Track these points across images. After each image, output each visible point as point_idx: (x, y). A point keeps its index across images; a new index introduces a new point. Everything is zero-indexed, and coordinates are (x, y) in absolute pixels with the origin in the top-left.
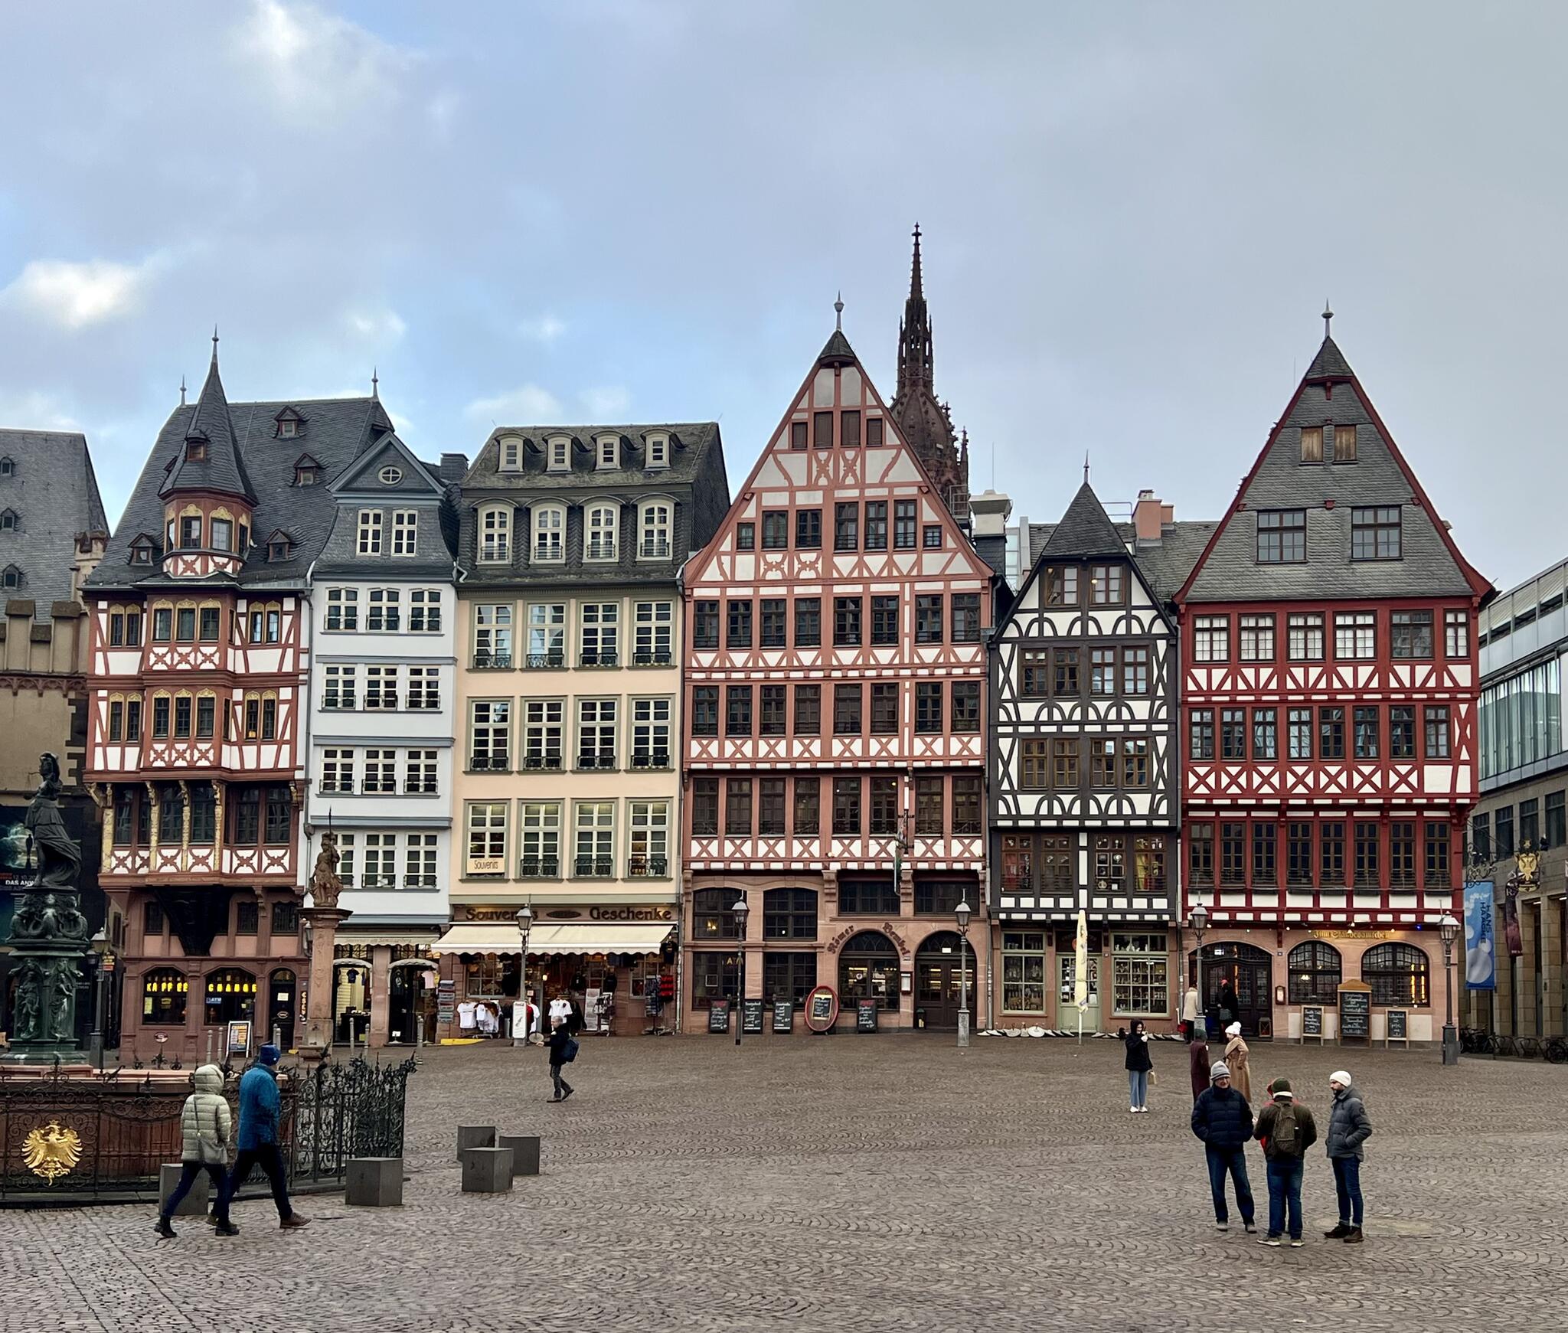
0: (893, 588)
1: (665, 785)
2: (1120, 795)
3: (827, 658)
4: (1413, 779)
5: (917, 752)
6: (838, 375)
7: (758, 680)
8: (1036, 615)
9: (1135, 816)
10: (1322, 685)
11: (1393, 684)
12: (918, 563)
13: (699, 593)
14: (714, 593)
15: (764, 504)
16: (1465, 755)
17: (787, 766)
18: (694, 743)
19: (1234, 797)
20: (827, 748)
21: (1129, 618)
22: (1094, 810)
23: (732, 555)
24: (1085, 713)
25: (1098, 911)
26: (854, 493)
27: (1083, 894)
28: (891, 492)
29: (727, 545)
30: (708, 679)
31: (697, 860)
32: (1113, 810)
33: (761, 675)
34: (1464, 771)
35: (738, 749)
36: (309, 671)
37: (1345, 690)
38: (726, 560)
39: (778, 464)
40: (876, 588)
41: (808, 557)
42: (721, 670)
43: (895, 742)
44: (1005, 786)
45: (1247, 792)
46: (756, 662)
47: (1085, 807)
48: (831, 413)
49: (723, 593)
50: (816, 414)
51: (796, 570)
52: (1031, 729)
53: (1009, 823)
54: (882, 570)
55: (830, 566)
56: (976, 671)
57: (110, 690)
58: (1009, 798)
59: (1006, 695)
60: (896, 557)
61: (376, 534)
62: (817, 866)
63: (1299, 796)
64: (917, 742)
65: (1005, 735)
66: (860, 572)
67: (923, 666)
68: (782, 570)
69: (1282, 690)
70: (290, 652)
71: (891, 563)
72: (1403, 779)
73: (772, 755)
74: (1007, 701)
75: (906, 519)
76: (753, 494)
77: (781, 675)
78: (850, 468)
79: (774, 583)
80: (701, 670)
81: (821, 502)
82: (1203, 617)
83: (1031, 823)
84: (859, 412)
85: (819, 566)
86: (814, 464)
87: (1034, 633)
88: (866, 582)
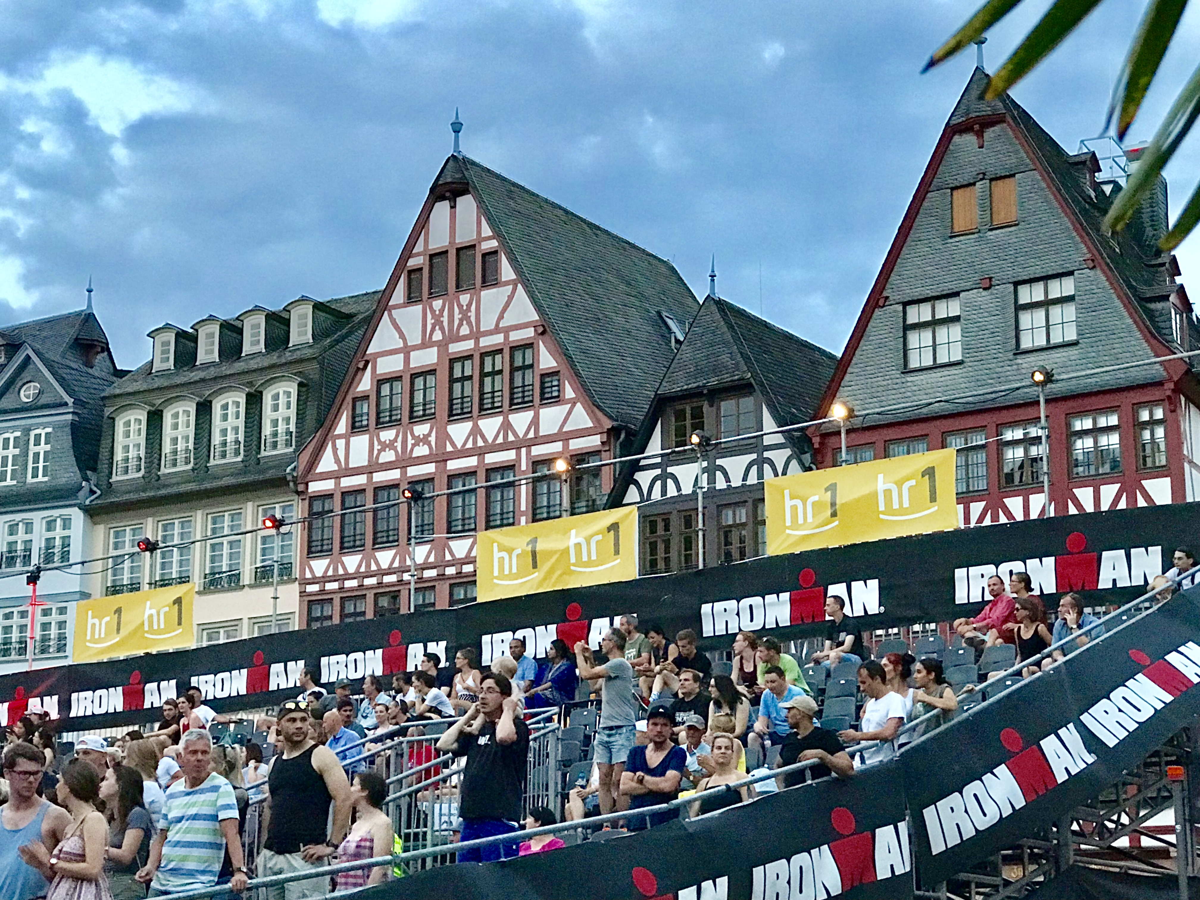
0: (511, 455)
3: (440, 552)
6: (453, 207)
7: (371, 588)
8: (658, 471)
11: (1073, 512)
12: (535, 422)
13: (315, 487)
14: (328, 485)
21: (760, 462)
23: (347, 437)
26: (469, 345)
28: (506, 337)
30: (322, 591)
33: (374, 581)
38: (341, 443)
39: (393, 321)
40: (491, 459)
41: (421, 430)
42: (335, 579)
46: (368, 566)
48: (446, 252)
49: (337, 484)
50: (432, 256)
51: (409, 447)
54: (497, 436)
55: (444, 437)
60: (513, 418)
61: (15, 460)
66: (475, 442)
68: (395, 449)
71: (507, 426)
75: (524, 368)
76: (367, 362)
77: (394, 578)
78: (465, 316)
79: (388, 466)
80: (314, 581)
81: (435, 361)
84: (473, 246)
85: (433, 439)
86: (429, 316)
87: (656, 495)
88: (480, 453)
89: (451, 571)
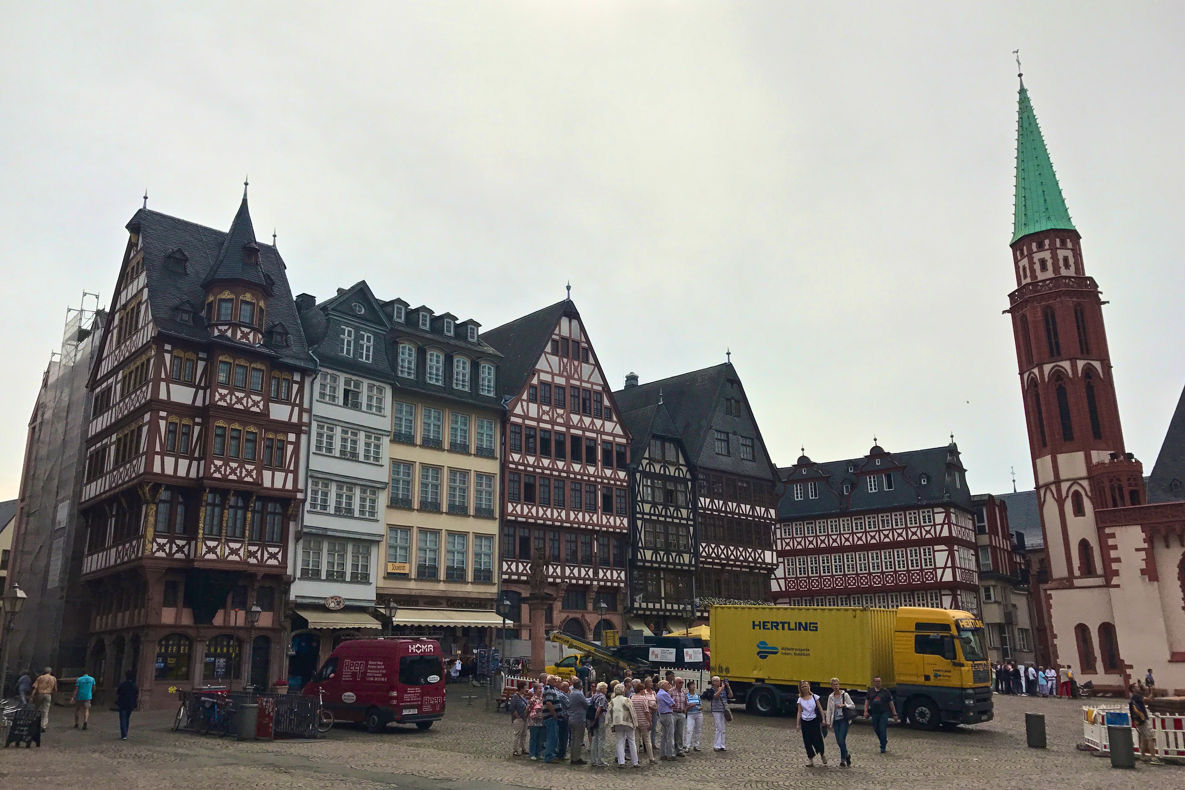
0: (594, 435)
1: (492, 527)
2: (680, 554)
3: (568, 468)
4: (762, 556)
5: (604, 523)
6: (570, 322)
7: (539, 473)
8: (648, 461)
9: (684, 564)
10: (737, 511)
11: (756, 515)
12: (603, 425)
13: (512, 419)
14: (519, 421)
15: (541, 378)
16: (774, 548)
17: (550, 523)
18: (509, 504)
19: (713, 558)
20: (568, 515)
21: (679, 469)
22: (671, 561)
23: (527, 402)
24: (666, 512)
25: (669, 610)
26: (578, 383)
27: (663, 601)
28: (592, 386)
29: (525, 397)
30: (516, 469)
31: (506, 573)
32: (677, 561)
33: (540, 471)
34: (775, 553)
35: (530, 511)
36: (309, 425)
37: (743, 515)
38: (525, 404)
39: (547, 359)
40: (588, 434)
41: (560, 411)
42: (523, 464)
43: (595, 516)
44: (640, 545)
45: (718, 557)
46: (538, 463)
47: (668, 558)
48: (568, 340)
49: (523, 422)
50: (561, 338)
51: (555, 417)
52: (648, 517)
53: (641, 564)
54: (589, 426)
55: (569, 419)
56: (625, 484)
57: (169, 414)
58: (642, 551)
59: (639, 499)
60: (595, 420)
61: (349, 343)
62: (558, 581)
63: (732, 560)
64: (604, 516)
65: (639, 519)
66: (581, 425)
67: (606, 478)
68: (549, 415)
69: (726, 512)
70: (296, 409)
71: (592, 423)
72: (760, 557)
73: (545, 516)
74: (639, 501)
75: (597, 401)
76: (536, 372)
77: (548, 472)
78: (576, 370)
79: (545, 422)
80: (513, 462)
81: (565, 383)
82: (701, 473)
83: (649, 565)
84: (578, 343)
85: (564, 417)
86: (562, 364)
87: (648, 470)
88: (584, 430)
89: (572, 476)
